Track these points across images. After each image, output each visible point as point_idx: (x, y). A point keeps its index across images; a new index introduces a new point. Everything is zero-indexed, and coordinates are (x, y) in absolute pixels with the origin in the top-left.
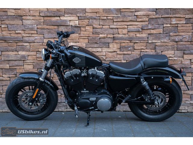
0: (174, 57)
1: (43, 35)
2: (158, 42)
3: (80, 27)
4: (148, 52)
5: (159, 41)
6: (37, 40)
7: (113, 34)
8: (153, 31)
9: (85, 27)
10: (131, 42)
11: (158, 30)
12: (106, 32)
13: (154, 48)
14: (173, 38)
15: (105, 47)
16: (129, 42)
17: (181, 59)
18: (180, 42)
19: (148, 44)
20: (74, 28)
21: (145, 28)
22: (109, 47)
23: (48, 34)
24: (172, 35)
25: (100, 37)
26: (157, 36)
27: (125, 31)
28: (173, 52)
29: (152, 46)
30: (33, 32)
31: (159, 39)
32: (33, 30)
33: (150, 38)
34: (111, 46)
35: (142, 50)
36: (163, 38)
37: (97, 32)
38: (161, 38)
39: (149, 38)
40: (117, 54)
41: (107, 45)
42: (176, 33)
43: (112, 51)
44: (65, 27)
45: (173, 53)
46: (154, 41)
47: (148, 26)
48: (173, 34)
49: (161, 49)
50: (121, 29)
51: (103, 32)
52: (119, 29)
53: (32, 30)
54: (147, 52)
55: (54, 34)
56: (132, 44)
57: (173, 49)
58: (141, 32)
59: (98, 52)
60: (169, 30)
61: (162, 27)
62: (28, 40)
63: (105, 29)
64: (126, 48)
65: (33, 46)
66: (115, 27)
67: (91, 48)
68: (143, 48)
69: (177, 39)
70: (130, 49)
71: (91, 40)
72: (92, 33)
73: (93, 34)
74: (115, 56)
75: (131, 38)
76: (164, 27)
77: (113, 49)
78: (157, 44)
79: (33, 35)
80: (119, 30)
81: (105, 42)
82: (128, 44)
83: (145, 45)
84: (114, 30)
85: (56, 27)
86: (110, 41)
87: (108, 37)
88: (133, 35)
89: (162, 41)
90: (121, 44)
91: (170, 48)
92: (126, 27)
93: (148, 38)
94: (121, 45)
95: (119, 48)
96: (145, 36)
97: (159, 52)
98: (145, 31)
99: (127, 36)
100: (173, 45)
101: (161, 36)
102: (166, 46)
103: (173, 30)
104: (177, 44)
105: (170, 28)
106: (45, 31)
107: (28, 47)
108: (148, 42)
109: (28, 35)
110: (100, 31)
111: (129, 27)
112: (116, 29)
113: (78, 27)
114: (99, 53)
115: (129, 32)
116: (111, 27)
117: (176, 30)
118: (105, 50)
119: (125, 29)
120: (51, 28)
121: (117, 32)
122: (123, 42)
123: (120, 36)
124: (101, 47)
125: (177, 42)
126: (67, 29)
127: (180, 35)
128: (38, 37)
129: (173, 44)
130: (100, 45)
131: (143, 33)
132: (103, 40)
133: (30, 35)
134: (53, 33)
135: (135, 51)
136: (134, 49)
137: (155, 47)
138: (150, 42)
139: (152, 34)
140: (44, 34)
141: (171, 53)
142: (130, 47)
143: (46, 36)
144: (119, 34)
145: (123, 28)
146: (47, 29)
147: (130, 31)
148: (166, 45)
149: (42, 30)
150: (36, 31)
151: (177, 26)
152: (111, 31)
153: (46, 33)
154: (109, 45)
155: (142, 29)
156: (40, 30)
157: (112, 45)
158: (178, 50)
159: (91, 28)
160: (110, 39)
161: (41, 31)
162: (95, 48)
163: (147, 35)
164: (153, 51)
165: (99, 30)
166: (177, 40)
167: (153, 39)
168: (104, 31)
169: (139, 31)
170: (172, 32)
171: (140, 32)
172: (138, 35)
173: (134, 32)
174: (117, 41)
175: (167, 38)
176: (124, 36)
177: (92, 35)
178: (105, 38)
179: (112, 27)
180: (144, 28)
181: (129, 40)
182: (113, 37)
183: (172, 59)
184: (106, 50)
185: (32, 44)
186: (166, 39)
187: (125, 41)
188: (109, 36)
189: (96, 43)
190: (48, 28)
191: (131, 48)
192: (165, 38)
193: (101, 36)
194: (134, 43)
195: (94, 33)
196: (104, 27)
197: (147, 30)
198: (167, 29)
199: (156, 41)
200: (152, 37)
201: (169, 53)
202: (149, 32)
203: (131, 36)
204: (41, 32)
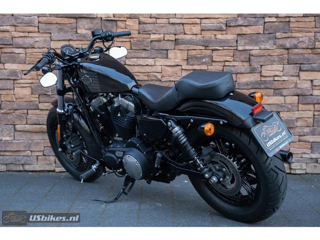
0: (283, 76)
1: (49, 35)
2: (255, 50)
3: (116, 21)
4: (236, 67)
5: (257, 48)
6: (38, 43)
7: (175, 35)
8: (245, 30)
9: (126, 21)
10: (207, 48)
11: (254, 27)
12: (162, 31)
13: (248, 60)
14: (280, 42)
15: (160, 56)
16: (204, 48)
17: (295, 79)
18: (293, 50)
19: (238, 53)
20: (105, 22)
21: (232, 24)
22: (167, 58)
23: (59, 33)
24: (280, 37)
25: (152, 40)
26: (253, 39)
27: (197, 29)
28: (280, 67)
29: (243, 56)
30: (31, 29)
31: (257, 43)
32: (31, 26)
33: (242, 41)
34: (171, 54)
35: (227, 64)
36: (263, 41)
37: (147, 30)
38: (260, 42)
39: (239, 42)
40: (182, 69)
41: (165, 53)
42: (286, 33)
43: (173, 64)
44: (88, 20)
45: (281, 69)
46: (247, 48)
47: (237, 20)
48: (281, 35)
49: (260, 62)
50: (189, 26)
51: (157, 31)
52: (186, 25)
53: (29, 24)
54: (234, 66)
55: (69, 34)
56: (208, 52)
57: (281, 61)
58: (225, 30)
59: (147, 65)
60: (274, 28)
61: (262, 22)
62: (21, 43)
63: (161, 25)
64: (198, 59)
65: (32, 54)
66: (179, 22)
67: (135, 59)
68: (228, 58)
69: (288, 43)
70: (204, 60)
71: (135, 44)
72: (137, 32)
73: (139, 33)
74: (178, 73)
75: (207, 41)
76: (265, 23)
77: (174, 61)
78: (253, 52)
79: (31, 35)
80: (187, 27)
81: (161, 48)
82: (202, 52)
83: (232, 54)
84: (176, 26)
85: (73, 21)
86: (169, 45)
87: (166, 39)
88: (210, 35)
89: (262, 47)
90: (189, 51)
91: (276, 59)
92: (198, 21)
93: (237, 41)
94: (189, 54)
95: (186, 58)
96: (233, 38)
97: (256, 66)
98: (232, 29)
99: (199, 37)
100: (282, 55)
101: (260, 38)
102: (269, 57)
103: (282, 28)
104: (288, 53)
105: (276, 23)
106: (53, 27)
107: (21, 55)
108: (237, 50)
109: (22, 34)
110: (151, 29)
111: (203, 21)
112: (181, 25)
113: (112, 20)
114: (150, 67)
115: (203, 30)
116: (171, 22)
117: (287, 27)
118: (161, 63)
119: (196, 25)
120: (63, 22)
121: (182, 31)
122: (193, 48)
123: (188, 37)
124: (153, 56)
125: (288, 49)
126: (92, 23)
127: (293, 36)
128: (41, 39)
129: (282, 53)
130: (152, 54)
131: (229, 32)
132: (156, 44)
133: (26, 34)
134: (68, 32)
135: (213, 64)
136: (213, 61)
137: (249, 58)
138: (240, 48)
139: (244, 34)
140: (51, 32)
141: (277, 68)
142: (204, 57)
143: (55, 35)
144: (185, 34)
145: (193, 24)
146: (57, 23)
147: (205, 29)
148: (269, 55)
149: (48, 25)
150: (37, 28)
151: (289, 22)
152: (172, 29)
153: (54, 31)
154: (167, 54)
155: (226, 26)
156: (44, 25)
157: (173, 55)
158: (290, 63)
159: (135, 23)
160: (170, 42)
161: (46, 27)
162: (142, 58)
163: (236, 36)
164: (247, 64)
165: (149, 27)
166: (288, 45)
167: (246, 44)
168: (158, 29)
169: (220, 30)
170: (278, 32)
171: (222, 31)
172: (219, 36)
173: (212, 31)
174: (182, 47)
175: (271, 42)
176: (195, 38)
177: (137, 35)
178: (160, 41)
179: (174, 22)
180: (229, 23)
181: (203, 46)
182: (176, 39)
183: (279, 79)
184: (163, 63)
185: (29, 51)
186: (268, 44)
187: (195, 47)
188: (167, 37)
189: (144, 49)
190: (59, 22)
191: (207, 59)
192: (268, 42)
193: (153, 37)
194: (213, 50)
195: (141, 32)
196: (158, 21)
197: (235, 28)
198: (271, 27)
199: (251, 48)
200: (244, 39)
201: (274, 69)
202: (238, 30)
203: (206, 38)
204: (45, 29)
